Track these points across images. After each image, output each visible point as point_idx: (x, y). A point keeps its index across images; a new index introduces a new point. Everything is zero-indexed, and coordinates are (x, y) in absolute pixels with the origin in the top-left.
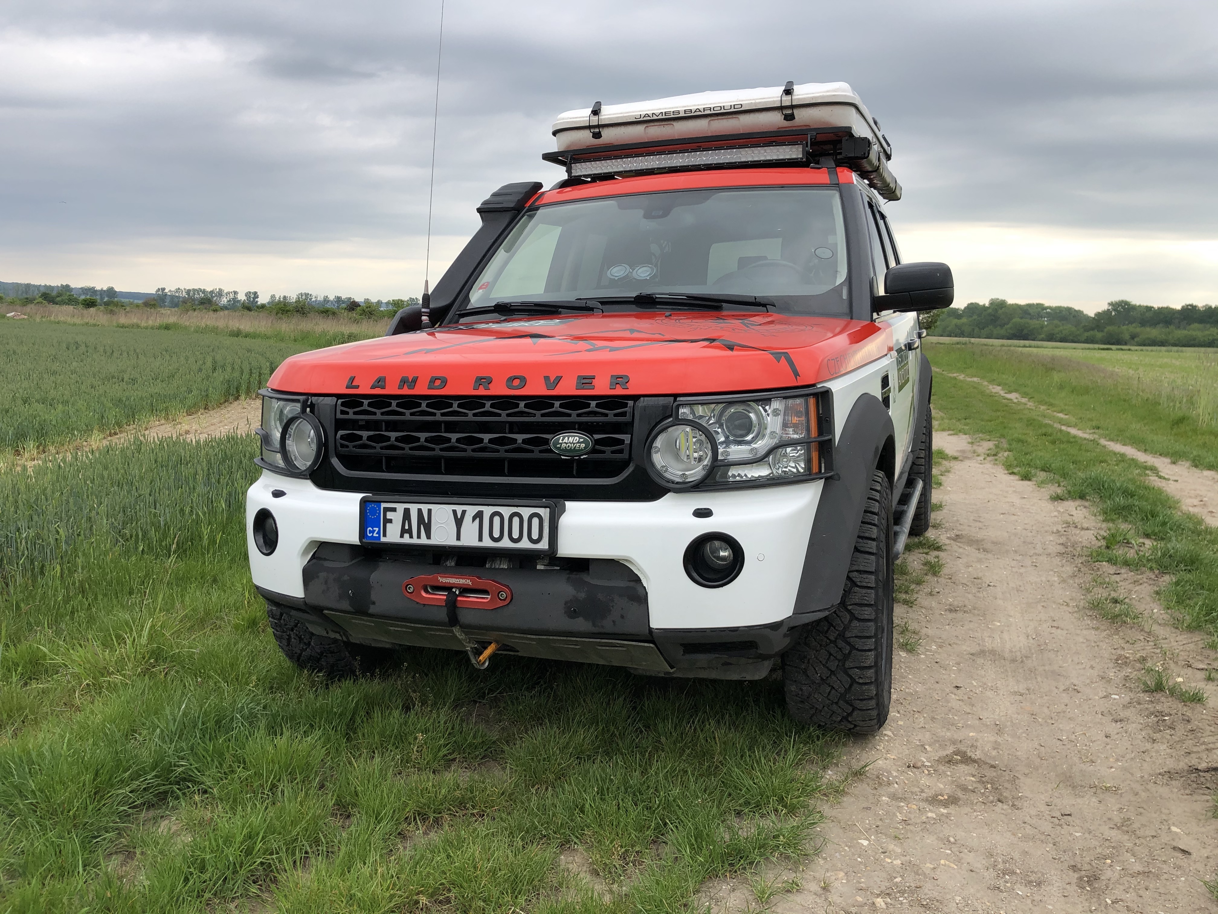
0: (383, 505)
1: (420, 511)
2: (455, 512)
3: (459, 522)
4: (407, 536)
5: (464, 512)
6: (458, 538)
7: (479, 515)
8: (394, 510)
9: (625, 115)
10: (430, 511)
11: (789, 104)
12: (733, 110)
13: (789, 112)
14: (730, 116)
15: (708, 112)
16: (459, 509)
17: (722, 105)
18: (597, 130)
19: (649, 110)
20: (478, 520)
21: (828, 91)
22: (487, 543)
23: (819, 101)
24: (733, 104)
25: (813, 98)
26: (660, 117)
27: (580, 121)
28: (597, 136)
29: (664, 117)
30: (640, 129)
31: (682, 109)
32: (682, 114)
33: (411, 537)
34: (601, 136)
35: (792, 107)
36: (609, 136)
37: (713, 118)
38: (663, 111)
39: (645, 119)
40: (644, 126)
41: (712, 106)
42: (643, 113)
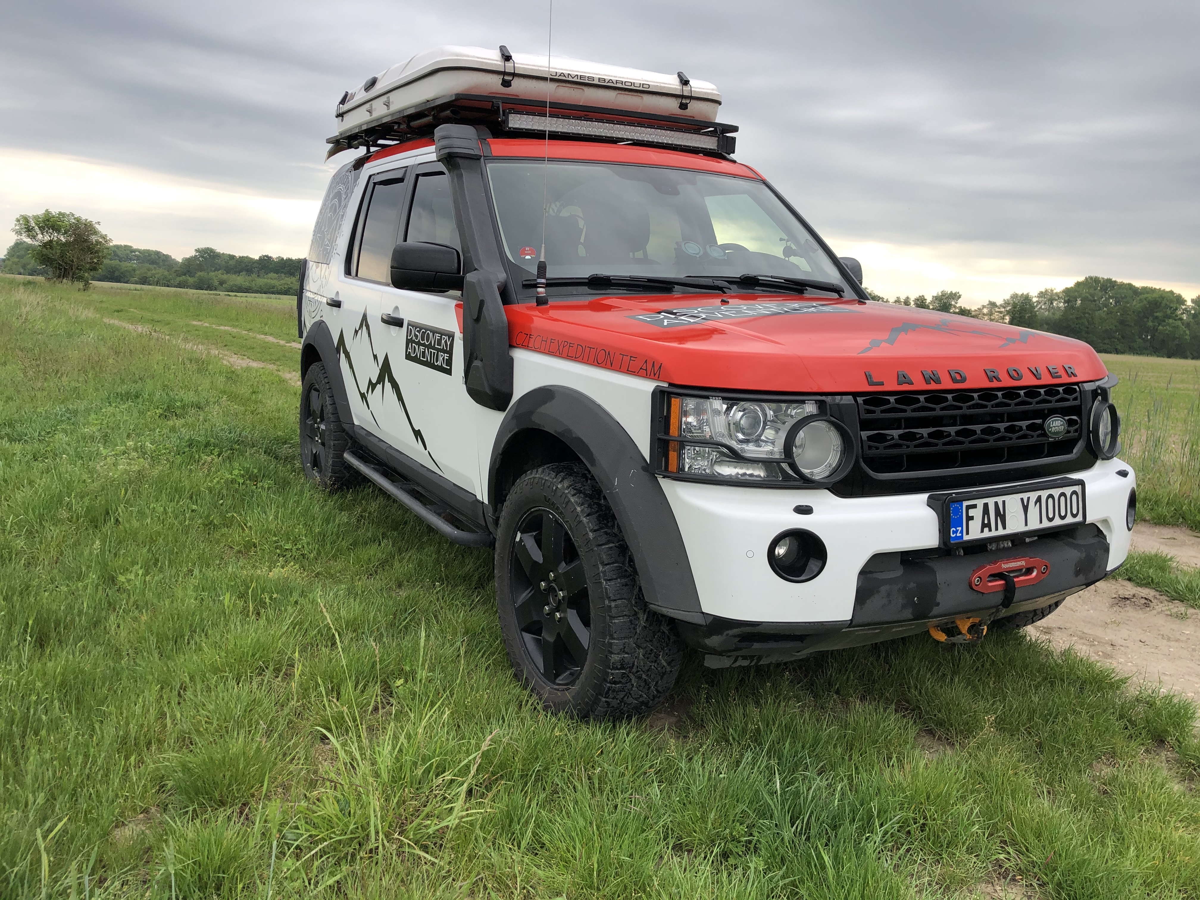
1: (996, 503)
3: (1026, 508)
5: (1029, 498)
6: (1026, 524)
7: (1039, 499)
10: (1004, 502)
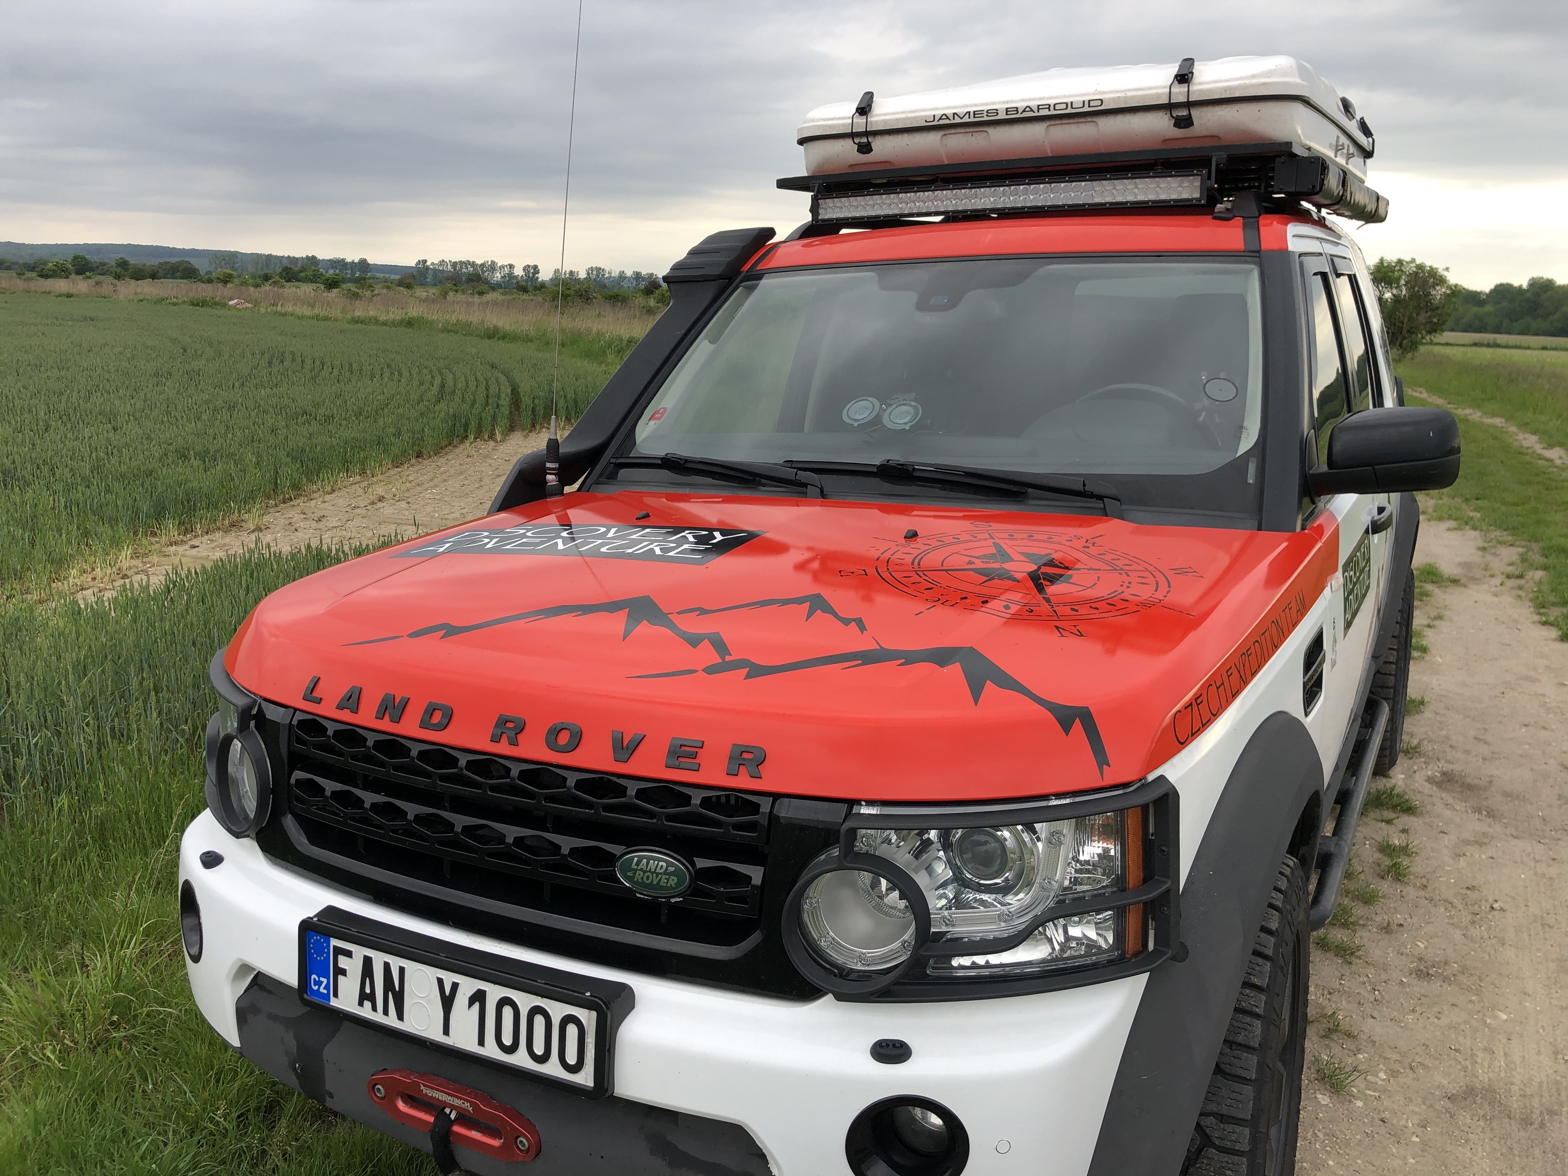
0: (334, 942)
2: (440, 981)
4: (368, 1004)
8: (348, 954)
9: (909, 115)
11: (1183, 99)
12: (1086, 109)
13: (1183, 113)
14: (1082, 120)
15: (1045, 112)
16: (449, 978)
17: (1068, 100)
18: (864, 140)
19: (948, 108)
20: (477, 1006)
21: (1253, 76)
22: (491, 1051)
23: (1237, 95)
24: (1087, 98)
25: (1225, 89)
26: (966, 119)
27: (839, 125)
28: (865, 149)
29: (972, 119)
30: (932, 140)
31: (1001, 107)
32: (1002, 116)
33: (374, 1009)
34: (871, 150)
35: (1189, 105)
36: (883, 148)
37: (1053, 122)
38: (972, 110)
39: (941, 122)
40: (941, 133)
41: (1052, 102)
42: (938, 113)
